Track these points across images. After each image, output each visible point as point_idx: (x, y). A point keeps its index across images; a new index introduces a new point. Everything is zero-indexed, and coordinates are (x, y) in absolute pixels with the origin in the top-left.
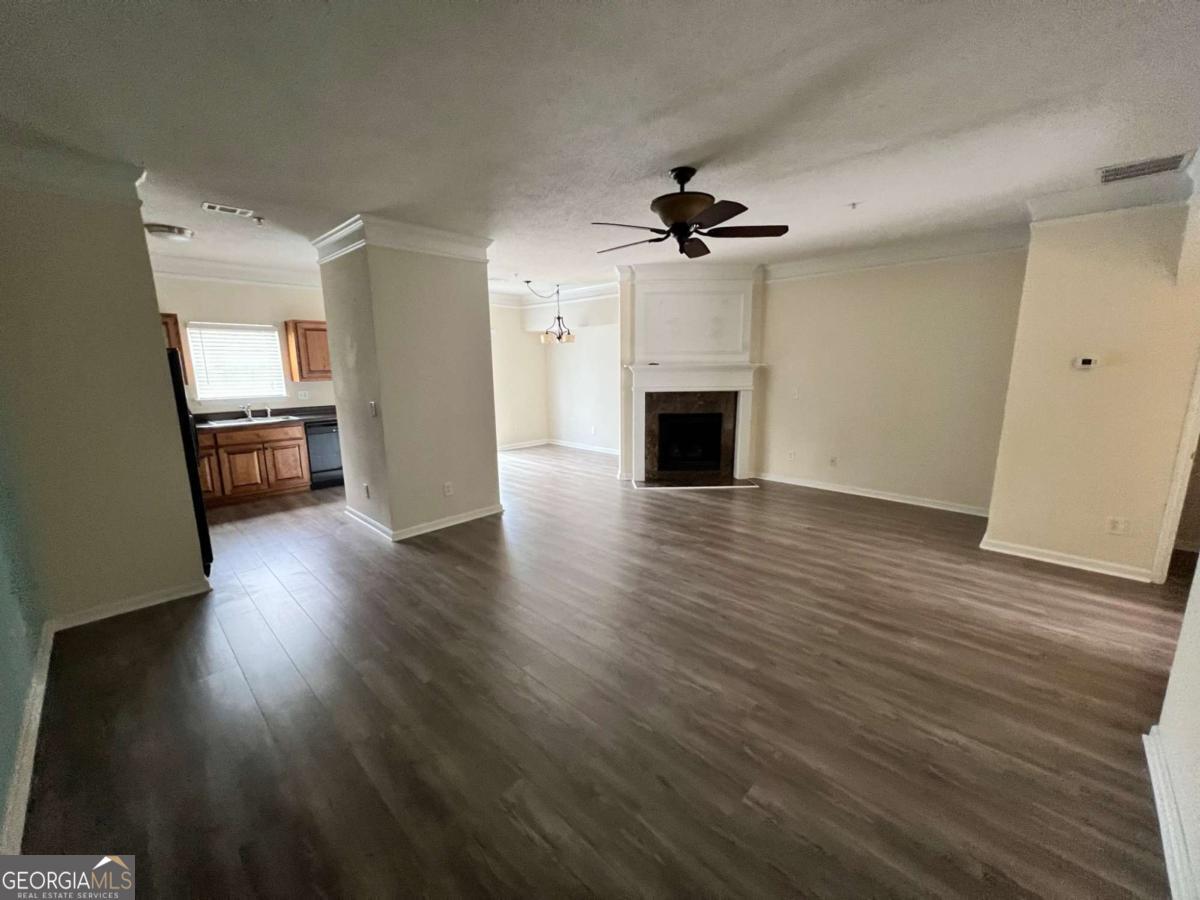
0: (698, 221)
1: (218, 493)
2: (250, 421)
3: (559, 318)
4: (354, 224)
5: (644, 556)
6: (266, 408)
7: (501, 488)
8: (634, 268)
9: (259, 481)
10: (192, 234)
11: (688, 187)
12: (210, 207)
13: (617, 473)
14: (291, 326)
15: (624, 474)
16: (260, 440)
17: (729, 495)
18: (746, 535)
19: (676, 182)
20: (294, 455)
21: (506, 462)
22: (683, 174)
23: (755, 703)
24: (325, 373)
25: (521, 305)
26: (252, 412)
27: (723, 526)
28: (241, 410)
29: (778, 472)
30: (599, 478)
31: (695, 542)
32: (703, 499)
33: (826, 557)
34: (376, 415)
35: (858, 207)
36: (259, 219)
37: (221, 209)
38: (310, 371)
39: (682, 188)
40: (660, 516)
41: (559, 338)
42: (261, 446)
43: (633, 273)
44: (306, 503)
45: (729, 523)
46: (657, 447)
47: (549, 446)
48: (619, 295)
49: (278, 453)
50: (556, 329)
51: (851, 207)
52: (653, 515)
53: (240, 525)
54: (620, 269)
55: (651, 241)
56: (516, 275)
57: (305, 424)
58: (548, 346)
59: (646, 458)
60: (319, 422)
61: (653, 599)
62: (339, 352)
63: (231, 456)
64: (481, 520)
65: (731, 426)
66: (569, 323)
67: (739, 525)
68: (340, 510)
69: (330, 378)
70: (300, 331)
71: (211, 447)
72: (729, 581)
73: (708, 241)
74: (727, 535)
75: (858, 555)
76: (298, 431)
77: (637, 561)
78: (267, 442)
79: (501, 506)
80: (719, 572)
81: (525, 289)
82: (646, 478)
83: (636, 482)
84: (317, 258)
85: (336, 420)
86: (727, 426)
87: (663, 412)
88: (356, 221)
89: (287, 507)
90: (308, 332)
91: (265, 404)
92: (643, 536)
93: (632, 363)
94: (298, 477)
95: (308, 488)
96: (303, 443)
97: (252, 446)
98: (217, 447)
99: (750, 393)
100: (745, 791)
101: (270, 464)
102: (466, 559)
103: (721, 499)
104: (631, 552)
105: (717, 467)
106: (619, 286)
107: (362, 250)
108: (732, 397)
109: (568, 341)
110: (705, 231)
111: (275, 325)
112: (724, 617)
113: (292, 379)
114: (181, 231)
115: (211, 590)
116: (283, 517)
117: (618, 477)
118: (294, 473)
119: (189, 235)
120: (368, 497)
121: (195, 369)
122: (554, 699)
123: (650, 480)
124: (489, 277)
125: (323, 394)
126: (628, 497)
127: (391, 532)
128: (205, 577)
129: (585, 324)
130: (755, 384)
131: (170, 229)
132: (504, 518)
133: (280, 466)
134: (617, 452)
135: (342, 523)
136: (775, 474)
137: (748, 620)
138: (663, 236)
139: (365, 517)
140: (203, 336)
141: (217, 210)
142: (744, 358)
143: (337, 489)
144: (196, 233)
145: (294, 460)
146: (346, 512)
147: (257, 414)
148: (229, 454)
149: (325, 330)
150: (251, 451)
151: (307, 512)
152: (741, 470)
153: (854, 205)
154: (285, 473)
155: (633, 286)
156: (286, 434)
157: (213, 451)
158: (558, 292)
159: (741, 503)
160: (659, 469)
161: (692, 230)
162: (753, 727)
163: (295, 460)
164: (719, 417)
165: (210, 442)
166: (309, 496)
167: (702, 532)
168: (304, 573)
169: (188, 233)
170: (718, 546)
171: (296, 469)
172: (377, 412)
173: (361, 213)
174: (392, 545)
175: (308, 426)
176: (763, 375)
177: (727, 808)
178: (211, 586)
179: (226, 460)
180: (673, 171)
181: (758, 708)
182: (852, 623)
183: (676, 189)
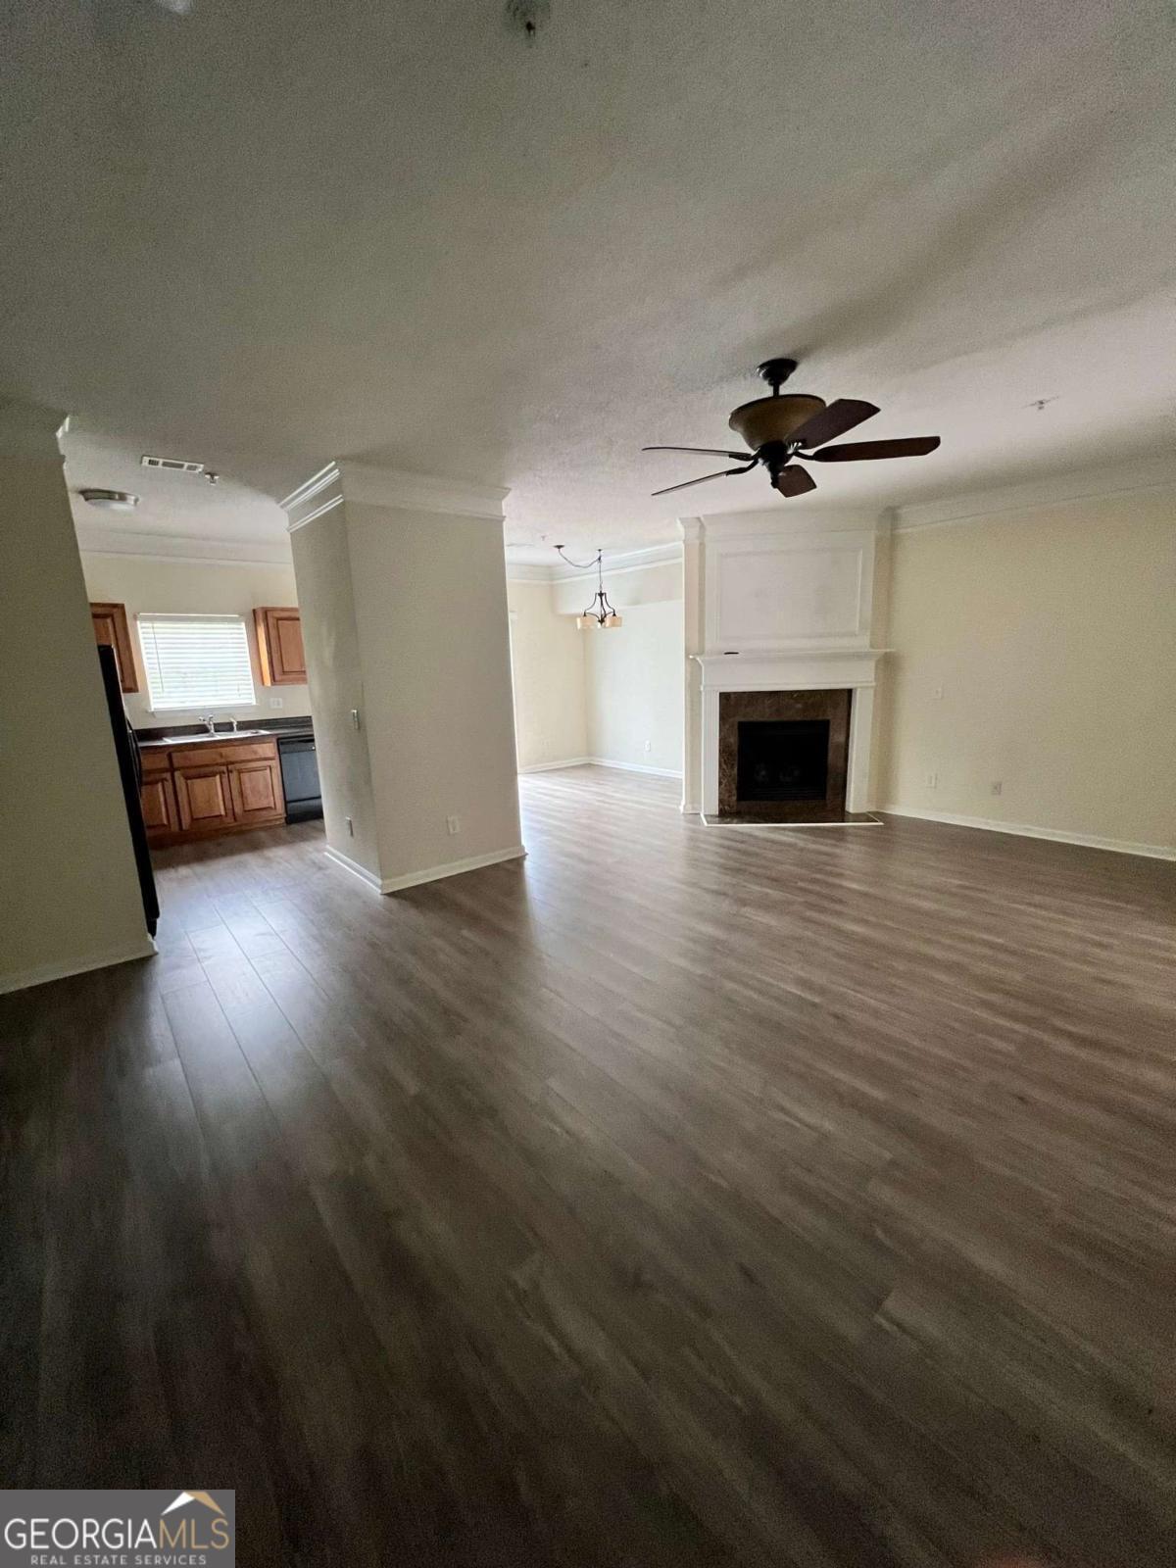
0: (799, 437)
1: (175, 828)
2: (212, 736)
3: (601, 595)
4: (329, 475)
5: (717, 922)
6: (233, 720)
7: (523, 823)
8: (702, 519)
9: (223, 813)
10: (136, 501)
11: (785, 389)
12: (151, 462)
13: (680, 804)
14: (260, 616)
15: (689, 806)
16: (223, 761)
17: (840, 835)
18: (866, 895)
19: (766, 383)
20: (265, 779)
21: (527, 786)
22: (778, 370)
23: (888, 1155)
24: (300, 676)
25: (550, 579)
26: (215, 724)
27: (831, 880)
28: (201, 723)
29: (911, 804)
30: (653, 809)
31: (790, 903)
32: (800, 841)
33: (988, 929)
34: (359, 728)
35: (1045, 405)
36: (212, 475)
37: (164, 464)
38: (284, 672)
39: (776, 390)
40: (740, 864)
41: (602, 621)
42: (224, 768)
43: (702, 527)
44: (278, 841)
45: (840, 875)
46: (736, 769)
47: (588, 765)
48: (682, 560)
49: (245, 777)
50: (597, 609)
51: (1036, 407)
52: (731, 863)
53: (198, 868)
54: (683, 521)
55: (729, 473)
56: (543, 537)
57: (278, 739)
58: (585, 632)
59: (720, 783)
60: (294, 737)
61: (730, 985)
62: (315, 645)
63: (189, 782)
64: (496, 866)
65: (842, 739)
66: (614, 601)
67: (853, 879)
68: (318, 851)
69: (304, 680)
70: (271, 621)
71: (165, 770)
72: (843, 962)
73: (813, 468)
74: (837, 894)
75: (1036, 927)
76: (269, 749)
77: (709, 929)
78: (232, 763)
79: (523, 848)
80: (828, 949)
81: (554, 556)
82: (721, 811)
83: (706, 816)
84: (287, 524)
85: (312, 735)
86: (836, 738)
87: (742, 719)
88: (331, 470)
89: (255, 847)
90: (280, 622)
91: (230, 715)
92: (718, 893)
93: (701, 652)
94: (270, 808)
95: (283, 821)
96: (275, 763)
97: (216, 769)
98: (172, 769)
99: (872, 692)
100: (877, 1303)
101: (235, 793)
102: (474, 920)
103: (829, 841)
104: (701, 915)
105: (823, 795)
106: (683, 546)
107: (340, 509)
108: (843, 698)
109: (613, 625)
110: (810, 452)
111: (241, 615)
112: (836, 1016)
113: (263, 684)
114: (122, 497)
115: (156, 954)
116: (250, 859)
117: (681, 808)
118: (264, 803)
119: (133, 503)
120: (352, 834)
121: (147, 672)
122: (587, 1132)
123: (725, 814)
124: (506, 542)
125: (296, 701)
126: (693, 839)
127: (380, 882)
128: (149, 935)
129: (636, 602)
130: (876, 679)
131: (109, 495)
132: (528, 864)
133: (248, 792)
134: (681, 774)
135: (320, 868)
136: (907, 806)
137: (874, 1023)
138: (746, 464)
139: (349, 860)
140: (156, 630)
141: (160, 466)
142: (863, 642)
143: (317, 823)
144: (141, 499)
145: (265, 788)
146: (326, 853)
147: (221, 727)
148: (187, 778)
149: (298, 619)
150: (214, 775)
151: (279, 853)
152: (856, 799)
153: (1041, 403)
154: (254, 803)
155: (702, 545)
156: (255, 753)
157: (168, 776)
158: (599, 559)
159: (856, 847)
160: (739, 799)
161: (790, 452)
162: (886, 1194)
163: (266, 786)
164: (826, 724)
165: (165, 764)
166: (283, 832)
167: (801, 889)
168: (271, 935)
169: (131, 499)
170: (823, 910)
171: (267, 797)
172: (360, 723)
173: (336, 459)
174: (381, 898)
175: (281, 742)
176: (889, 665)
177: (851, 1329)
178: (156, 949)
179: (184, 788)
180: (762, 366)
181: (893, 1163)
182: (1037, 1034)
183: (768, 392)
